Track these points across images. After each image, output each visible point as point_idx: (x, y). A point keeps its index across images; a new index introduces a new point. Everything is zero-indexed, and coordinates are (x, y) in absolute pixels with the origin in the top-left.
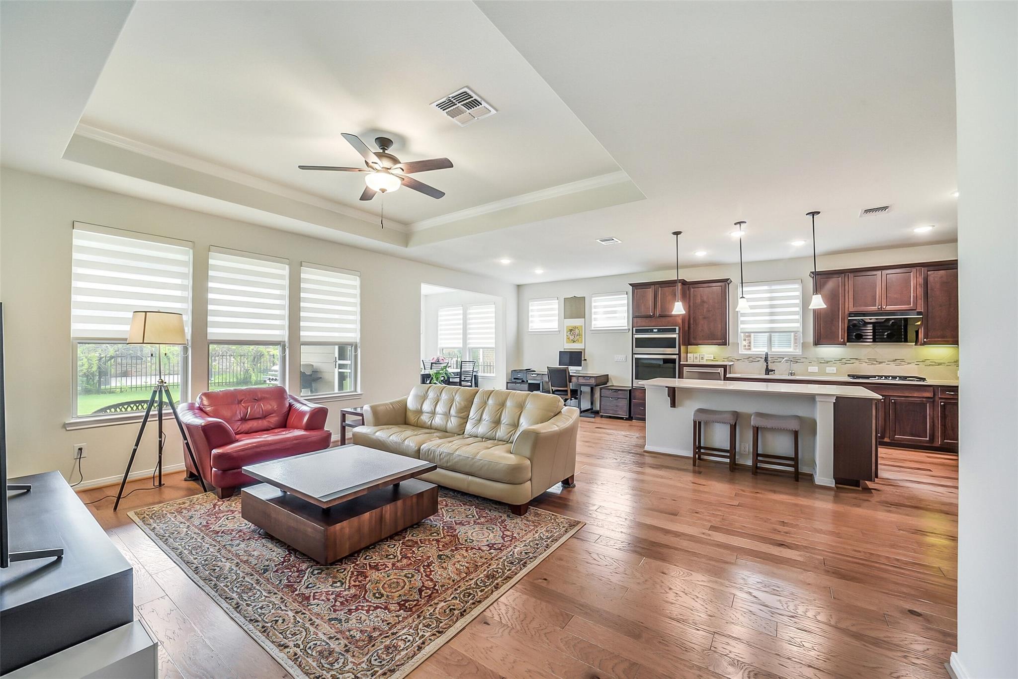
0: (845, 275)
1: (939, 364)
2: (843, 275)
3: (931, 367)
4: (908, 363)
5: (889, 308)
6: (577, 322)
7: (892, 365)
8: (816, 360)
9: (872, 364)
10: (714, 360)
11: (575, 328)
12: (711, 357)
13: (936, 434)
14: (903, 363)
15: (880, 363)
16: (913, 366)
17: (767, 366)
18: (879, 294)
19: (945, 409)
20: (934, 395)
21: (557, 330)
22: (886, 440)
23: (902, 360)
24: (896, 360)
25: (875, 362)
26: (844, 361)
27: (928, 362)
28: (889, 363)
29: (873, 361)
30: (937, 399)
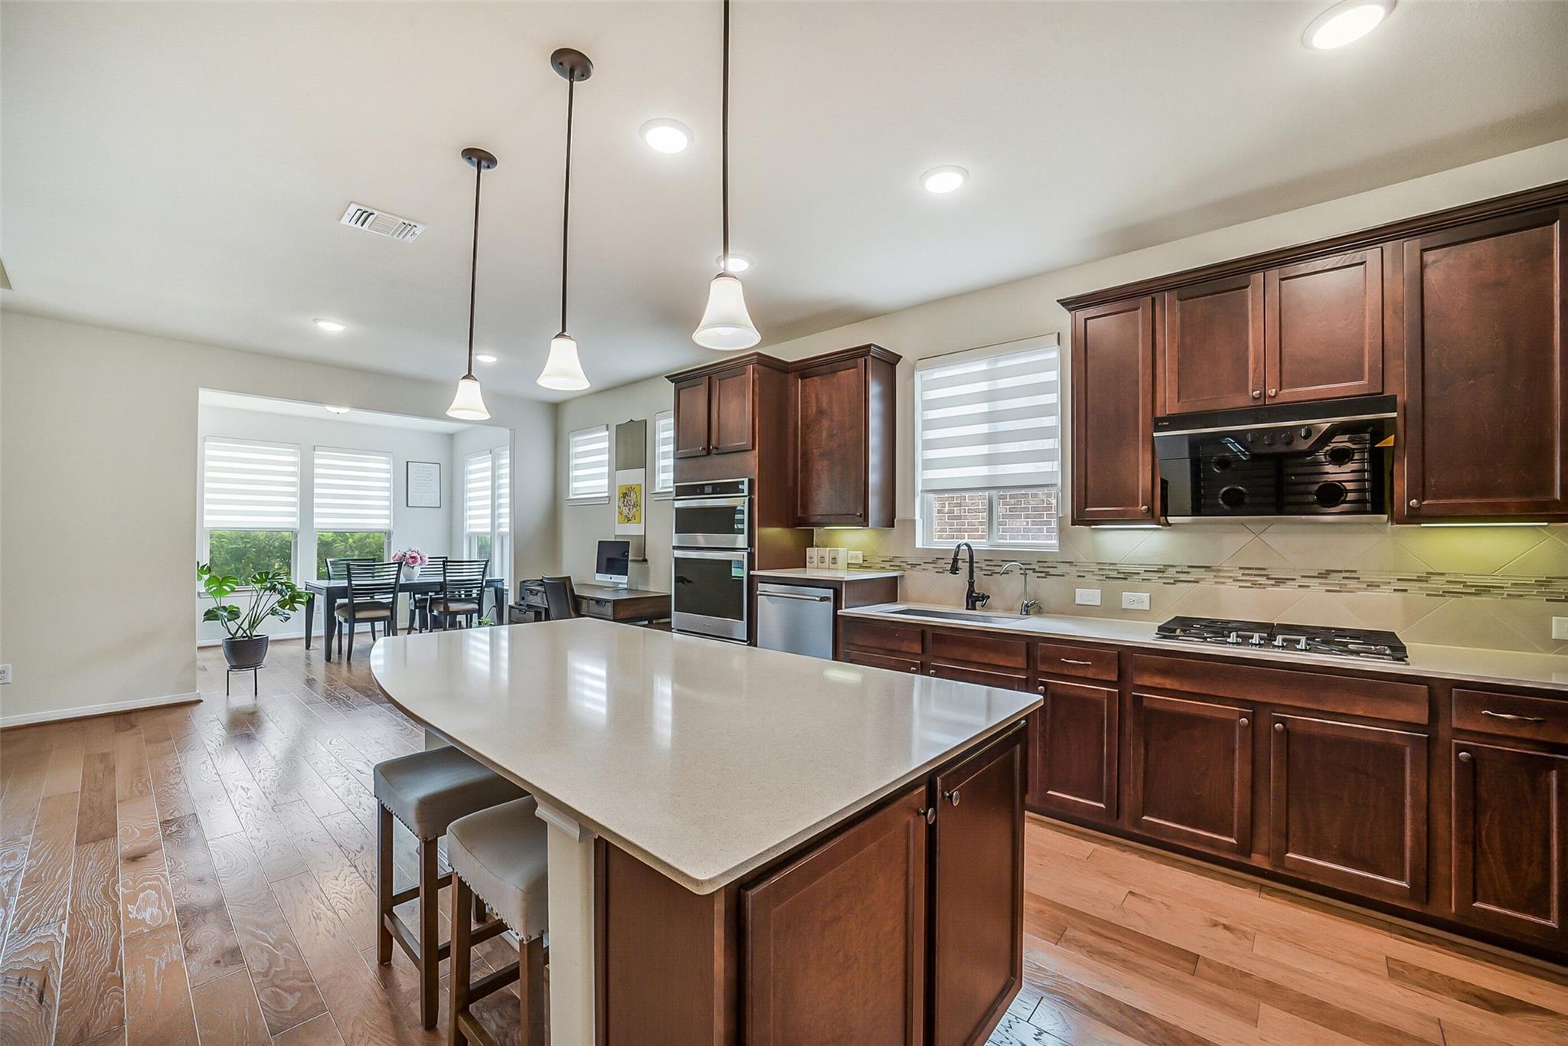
0: (1153, 300)
1: (1482, 590)
2: (1149, 298)
3: (1451, 600)
4: (1371, 585)
5: (1289, 394)
6: (634, 476)
7: (1317, 589)
8: (1095, 568)
9: (1255, 584)
10: (865, 564)
11: (630, 489)
12: (857, 557)
13: (1441, 869)
14: (1352, 584)
15: (1280, 581)
16: (1384, 595)
17: (971, 584)
18: (1256, 351)
19: (1475, 775)
20: (1433, 714)
21: (606, 495)
22: (1258, 860)
23: (1351, 575)
24: (1329, 572)
25: (1263, 580)
26: (1171, 572)
27: (1438, 583)
28: (1305, 582)
29: (1257, 575)
30: (1443, 732)
